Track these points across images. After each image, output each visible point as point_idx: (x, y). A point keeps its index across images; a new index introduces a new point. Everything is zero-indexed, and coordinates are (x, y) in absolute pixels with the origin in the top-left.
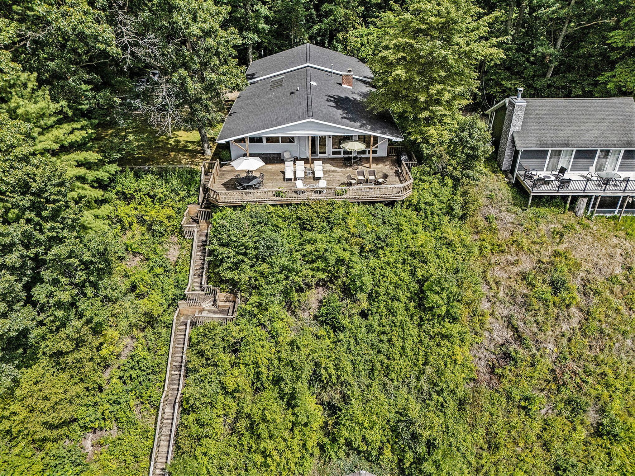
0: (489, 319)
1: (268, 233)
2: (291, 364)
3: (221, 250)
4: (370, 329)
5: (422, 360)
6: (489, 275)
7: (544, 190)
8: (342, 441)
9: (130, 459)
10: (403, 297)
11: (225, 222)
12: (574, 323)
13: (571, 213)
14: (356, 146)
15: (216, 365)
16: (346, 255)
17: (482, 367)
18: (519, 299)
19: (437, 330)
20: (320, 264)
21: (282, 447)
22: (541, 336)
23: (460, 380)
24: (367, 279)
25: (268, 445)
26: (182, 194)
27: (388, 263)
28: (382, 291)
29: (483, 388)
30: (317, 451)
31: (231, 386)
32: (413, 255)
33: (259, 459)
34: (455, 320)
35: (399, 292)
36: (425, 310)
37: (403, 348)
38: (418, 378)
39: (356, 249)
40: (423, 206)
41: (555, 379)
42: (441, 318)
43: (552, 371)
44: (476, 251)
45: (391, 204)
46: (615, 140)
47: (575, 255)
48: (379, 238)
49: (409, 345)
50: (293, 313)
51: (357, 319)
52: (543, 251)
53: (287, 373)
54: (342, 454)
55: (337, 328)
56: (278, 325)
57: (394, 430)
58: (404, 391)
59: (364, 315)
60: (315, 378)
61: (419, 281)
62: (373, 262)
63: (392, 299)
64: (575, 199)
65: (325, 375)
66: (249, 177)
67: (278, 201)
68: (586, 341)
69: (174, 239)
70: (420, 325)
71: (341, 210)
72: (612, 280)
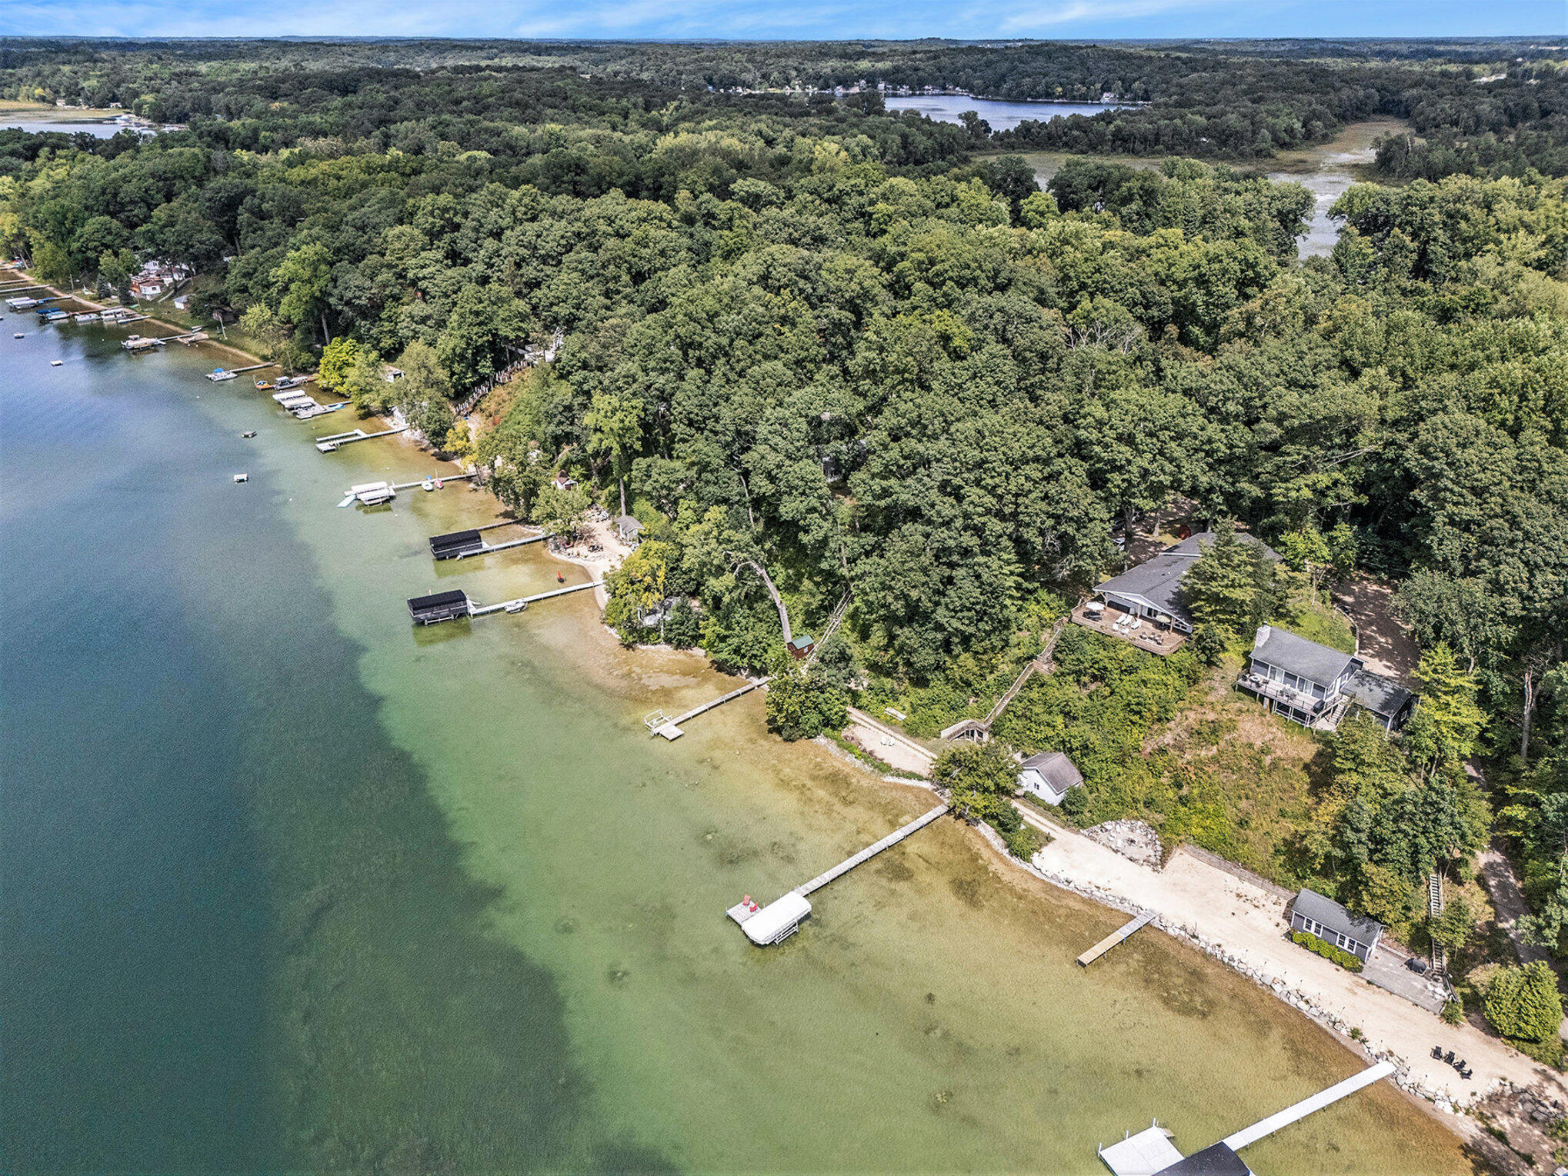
6: (1185, 713)
7: (1253, 686)
12: (1210, 754)
13: (1258, 703)
14: (1164, 620)
17: (1149, 749)
18: (1190, 730)
45: (1154, 655)
47: (1240, 725)
52: (1224, 715)
64: (1262, 698)
66: (1096, 614)
72: (1250, 746)
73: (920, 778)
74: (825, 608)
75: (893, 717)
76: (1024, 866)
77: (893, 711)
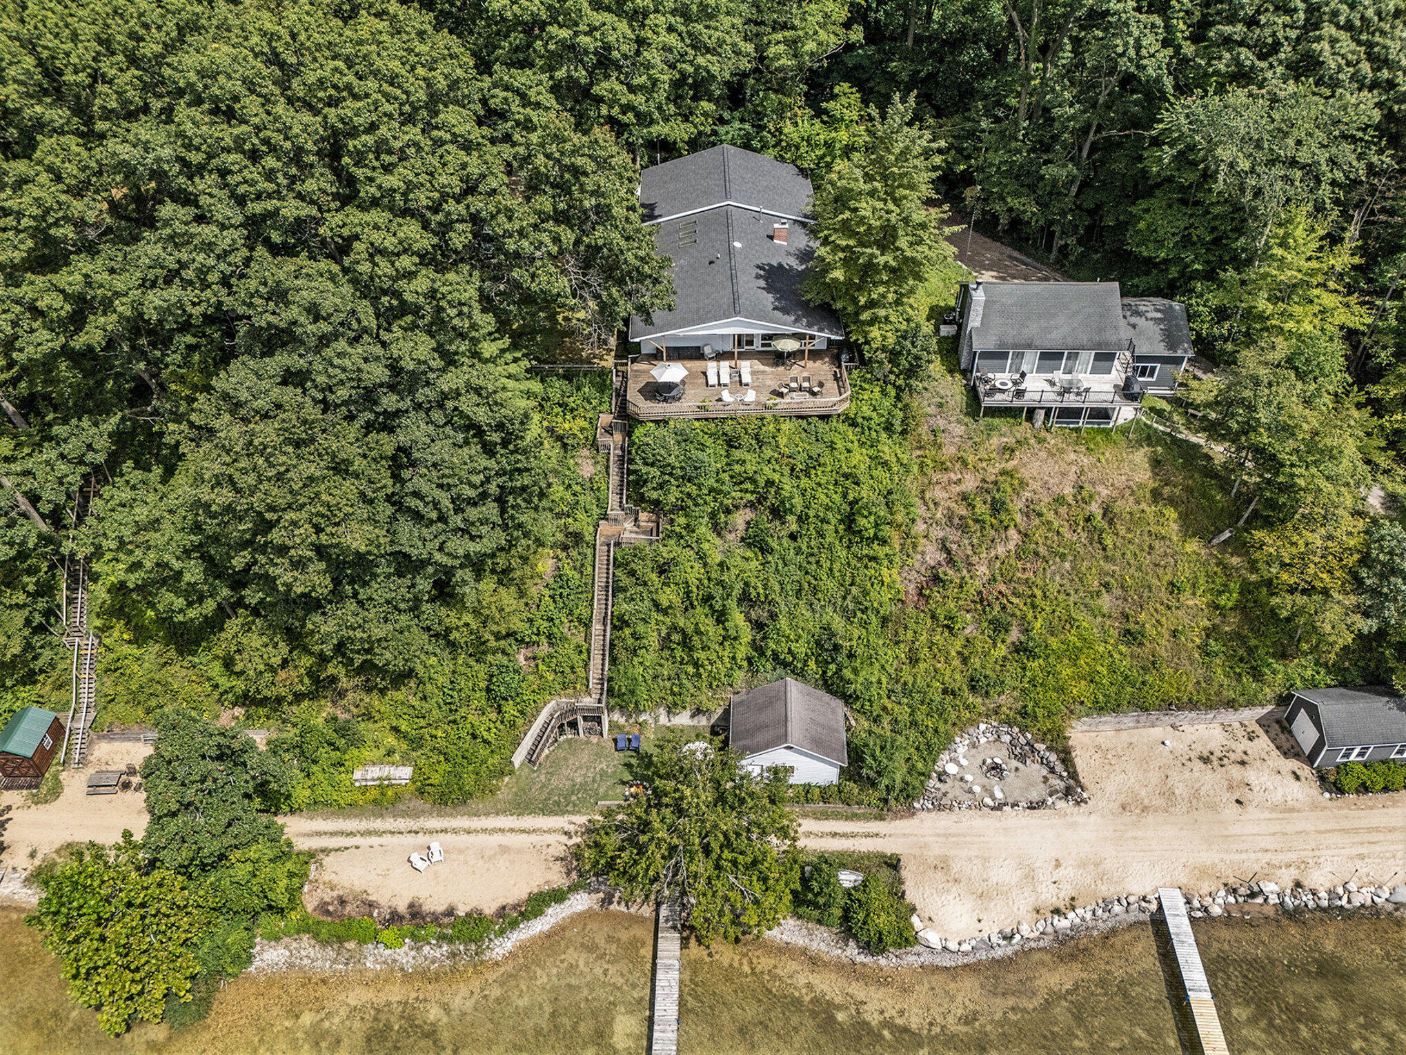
0: (923, 541)
1: (695, 453)
2: (721, 583)
3: (645, 469)
4: (798, 551)
5: (848, 580)
6: (927, 496)
7: (999, 399)
8: (769, 653)
9: (568, 670)
10: (833, 518)
11: (648, 440)
12: (1011, 546)
13: (1028, 425)
14: (790, 345)
15: (645, 584)
16: (776, 477)
17: (912, 589)
18: (956, 521)
19: (865, 552)
20: (748, 486)
21: (714, 657)
22: (975, 559)
23: (885, 599)
24: (798, 501)
25: (701, 655)
26: (594, 402)
27: (819, 484)
28: (811, 513)
29: (910, 609)
30: (745, 664)
31: (665, 604)
32: (846, 476)
33: (691, 670)
34: (884, 542)
35: (830, 515)
36: (854, 533)
37: (831, 569)
38: (844, 598)
39: (787, 471)
40: (860, 420)
41: (981, 601)
42: (871, 541)
43: (980, 593)
44: (915, 469)
45: (824, 418)
46: (1084, 339)
47: (1025, 473)
48: (810, 458)
49: (837, 566)
50: (719, 535)
51: (786, 542)
52: (990, 469)
53: (718, 592)
54: (769, 666)
55: (765, 549)
56: (706, 546)
57: (818, 643)
58: (830, 610)
59: (793, 537)
60: (745, 598)
61: (851, 504)
62: (805, 483)
63: (822, 521)
64: (1031, 412)
65: (754, 594)
66: (669, 387)
67: (704, 414)
68: (1019, 564)
69: (585, 452)
70: (848, 547)
71: (771, 427)
72: (1059, 500)
73: (557, 896)
74: (41, 629)
75: (383, 786)
76: (911, 959)
77: (375, 772)
